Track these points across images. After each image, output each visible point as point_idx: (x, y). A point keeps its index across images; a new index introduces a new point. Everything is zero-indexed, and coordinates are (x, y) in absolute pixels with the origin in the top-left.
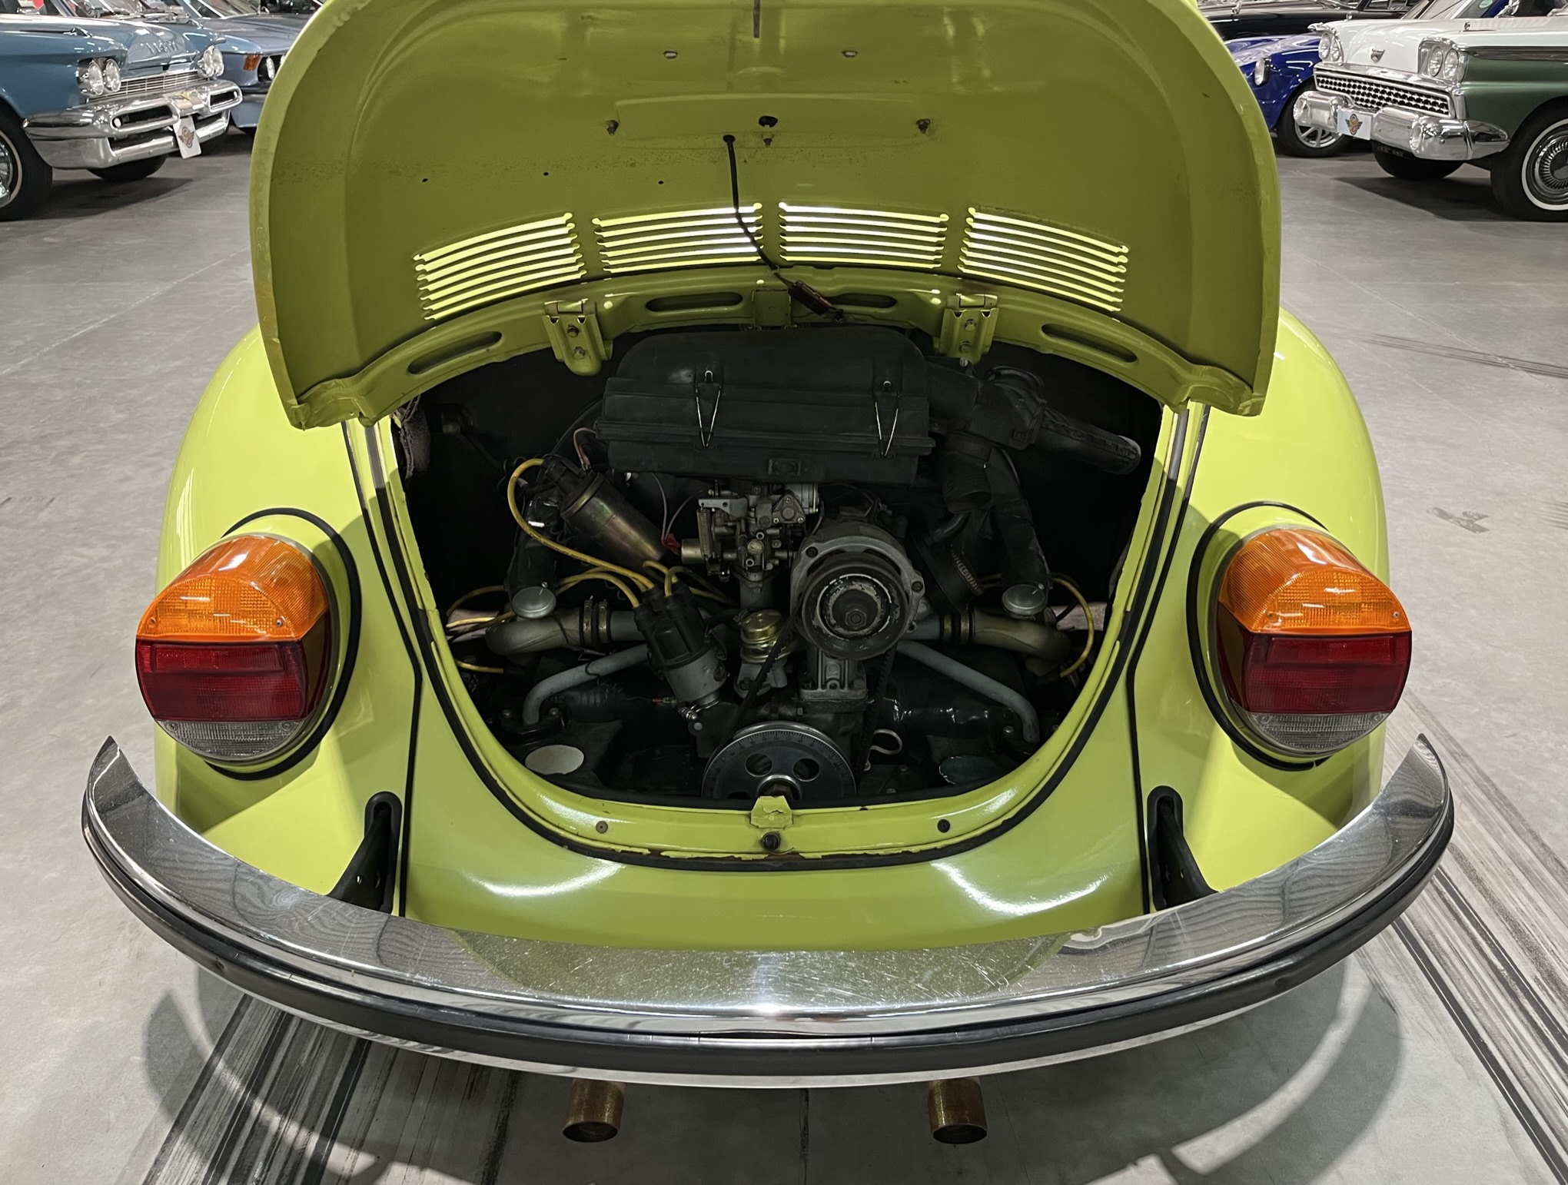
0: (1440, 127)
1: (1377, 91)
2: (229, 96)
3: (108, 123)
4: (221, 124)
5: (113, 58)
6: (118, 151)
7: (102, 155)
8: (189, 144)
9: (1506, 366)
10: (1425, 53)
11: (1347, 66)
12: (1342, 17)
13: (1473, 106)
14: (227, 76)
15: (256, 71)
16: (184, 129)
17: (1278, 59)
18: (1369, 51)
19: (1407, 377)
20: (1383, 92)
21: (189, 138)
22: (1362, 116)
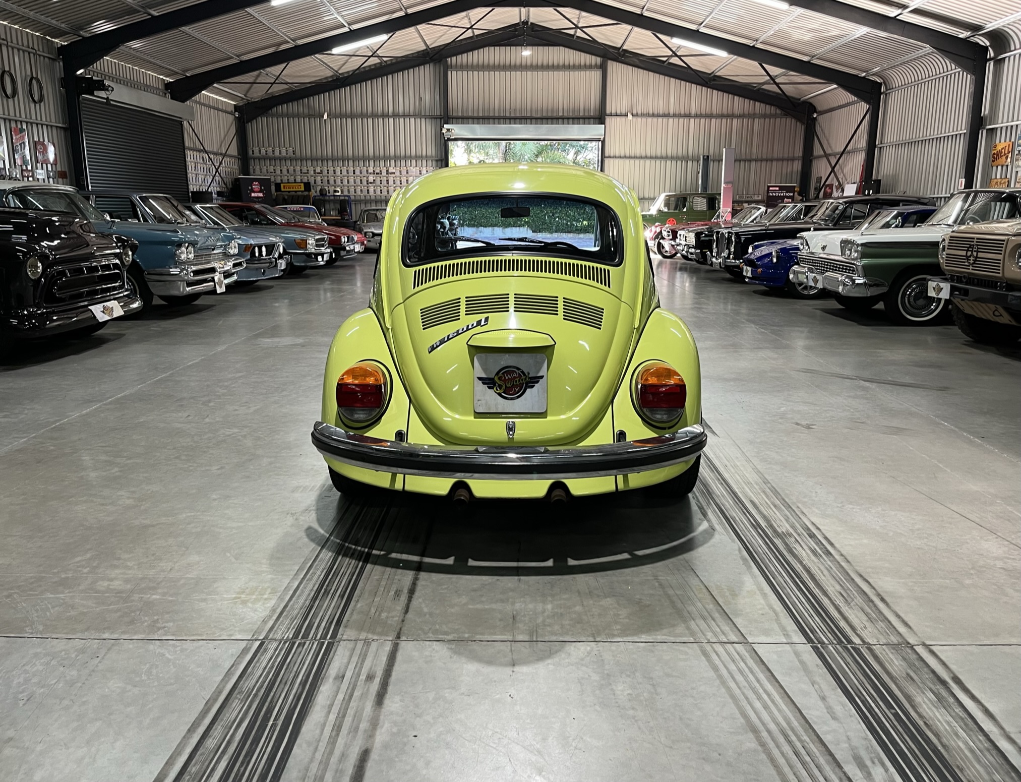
0: (853, 281)
1: (824, 264)
2: (240, 264)
3: (188, 274)
4: (235, 278)
5: (191, 244)
6: (190, 288)
7: (182, 290)
8: (221, 287)
9: (856, 379)
10: (844, 246)
11: (812, 253)
12: (809, 230)
13: (867, 271)
14: (239, 255)
15: (249, 253)
16: (219, 279)
17: (783, 250)
18: (820, 245)
19: (807, 383)
20: (827, 265)
21: (220, 283)
22: (818, 277)
